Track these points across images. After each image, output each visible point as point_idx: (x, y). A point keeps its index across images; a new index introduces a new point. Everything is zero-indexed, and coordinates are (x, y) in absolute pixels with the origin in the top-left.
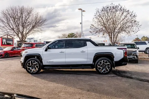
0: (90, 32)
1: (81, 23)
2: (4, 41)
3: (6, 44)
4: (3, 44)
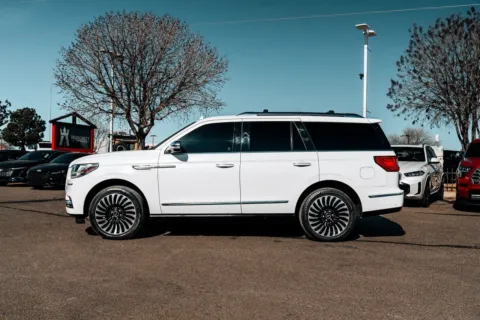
0: (389, 107)
1: (362, 76)
2: (65, 133)
3: (68, 144)
4: (61, 144)
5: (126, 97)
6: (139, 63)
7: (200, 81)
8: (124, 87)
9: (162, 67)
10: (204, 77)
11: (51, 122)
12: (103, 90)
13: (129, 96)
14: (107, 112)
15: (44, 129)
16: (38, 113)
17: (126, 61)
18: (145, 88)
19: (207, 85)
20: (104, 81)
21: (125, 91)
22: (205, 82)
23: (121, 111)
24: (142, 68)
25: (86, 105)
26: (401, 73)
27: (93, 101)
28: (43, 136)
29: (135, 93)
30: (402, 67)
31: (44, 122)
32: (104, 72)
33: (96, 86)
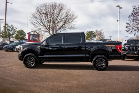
0: (126, 31)
1: (118, 21)
2: (31, 37)
3: (32, 40)
4: (30, 40)
5: (48, 26)
6: (52, 16)
7: (70, 21)
8: (48, 23)
9: (59, 17)
10: (71, 20)
11: (27, 33)
12: (42, 24)
13: (49, 26)
14: (43, 31)
15: (26, 36)
16: (24, 31)
17: (49, 16)
18: (54, 24)
19: (72, 23)
20: (42, 22)
21: (48, 25)
22: (72, 22)
23: (47, 30)
24: (53, 18)
25: (37, 29)
26: (130, 20)
27: (39, 28)
28: (25, 38)
29: (51, 26)
30: (130, 18)
31: (25, 34)
32: (42, 19)
33: (40, 23)
